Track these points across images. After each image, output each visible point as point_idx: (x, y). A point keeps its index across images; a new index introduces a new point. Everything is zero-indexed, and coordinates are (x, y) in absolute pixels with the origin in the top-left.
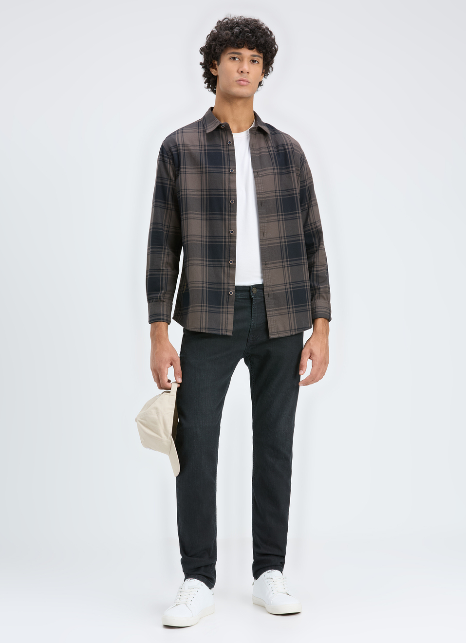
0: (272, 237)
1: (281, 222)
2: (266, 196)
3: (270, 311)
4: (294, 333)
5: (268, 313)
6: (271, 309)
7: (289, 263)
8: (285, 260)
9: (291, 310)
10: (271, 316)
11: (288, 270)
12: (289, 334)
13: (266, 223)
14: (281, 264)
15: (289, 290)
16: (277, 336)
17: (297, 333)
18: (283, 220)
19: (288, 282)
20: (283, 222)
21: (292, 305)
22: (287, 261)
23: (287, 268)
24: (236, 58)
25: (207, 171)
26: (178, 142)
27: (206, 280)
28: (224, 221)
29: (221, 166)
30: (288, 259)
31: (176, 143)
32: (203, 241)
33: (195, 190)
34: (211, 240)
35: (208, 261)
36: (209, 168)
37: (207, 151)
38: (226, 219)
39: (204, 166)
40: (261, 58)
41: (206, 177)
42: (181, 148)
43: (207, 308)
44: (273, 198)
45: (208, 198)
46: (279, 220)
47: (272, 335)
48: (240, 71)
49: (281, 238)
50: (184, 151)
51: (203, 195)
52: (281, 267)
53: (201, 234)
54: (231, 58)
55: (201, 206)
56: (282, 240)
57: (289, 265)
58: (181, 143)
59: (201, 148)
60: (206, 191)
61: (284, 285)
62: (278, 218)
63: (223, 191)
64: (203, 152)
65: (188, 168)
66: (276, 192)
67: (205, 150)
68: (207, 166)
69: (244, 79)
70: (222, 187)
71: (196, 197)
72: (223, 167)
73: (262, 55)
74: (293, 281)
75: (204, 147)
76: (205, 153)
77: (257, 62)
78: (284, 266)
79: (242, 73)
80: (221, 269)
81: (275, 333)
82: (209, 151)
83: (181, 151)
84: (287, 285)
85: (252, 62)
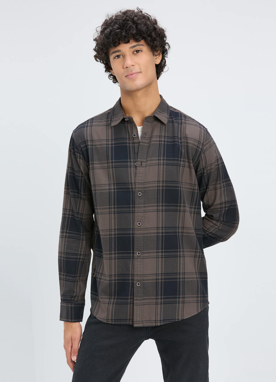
0: (149, 227)
2: (145, 186)
3: (137, 300)
4: (159, 324)
5: (135, 301)
6: (139, 298)
7: (163, 254)
8: (160, 251)
9: (159, 301)
10: (138, 305)
11: (162, 261)
12: (154, 324)
14: (155, 254)
15: (160, 281)
16: (141, 325)
17: (162, 324)
18: (162, 211)
19: (160, 272)
20: (162, 213)
21: (161, 296)
22: (162, 252)
23: (161, 258)
24: (119, 55)
25: (113, 166)
26: (87, 137)
27: (115, 272)
28: (131, 213)
29: (126, 160)
30: (164, 251)
31: (85, 139)
32: (112, 234)
33: (103, 184)
34: (119, 232)
35: (116, 253)
36: (115, 162)
37: (113, 146)
38: (134, 211)
39: (110, 161)
40: (143, 45)
41: (113, 172)
42: (89, 143)
43: (115, 301)
44: (154, 188)
45: (116, 192)
46: (158, 210)
47: (137, 323)
48: (125, 67)
49: (158, 229)
50: (92, 147)
51: (111, 189)
52: (155, 258)
53: (110, 227)
54: (115, 58)
55: (109, 200)
56: (159, 231)
57: (163, 256)
58: (89, 139)
59: (108, 142)
60: (114, 186)
61: (156, 275)
62: (157, 208)
63: (130, 184)
64: (109, 146)
65: (96, 164)
66: (159, 182)
67: (112, 144)
68: (113, 161)
69: (131, 73)
70: (129, 181)
71: (104, 191)
72: (129, 160)
73: (142, 42)
74: (165, 273)
75: (111, 141)
76: (112, 147)
77: (140, 51)
78: (158, 257)
79: (127, 68)
80: (130, 261)
81: (141, 322)
82: (115, 145)
83: (89, 147)
84: (158, 276)
85: (135, 52)
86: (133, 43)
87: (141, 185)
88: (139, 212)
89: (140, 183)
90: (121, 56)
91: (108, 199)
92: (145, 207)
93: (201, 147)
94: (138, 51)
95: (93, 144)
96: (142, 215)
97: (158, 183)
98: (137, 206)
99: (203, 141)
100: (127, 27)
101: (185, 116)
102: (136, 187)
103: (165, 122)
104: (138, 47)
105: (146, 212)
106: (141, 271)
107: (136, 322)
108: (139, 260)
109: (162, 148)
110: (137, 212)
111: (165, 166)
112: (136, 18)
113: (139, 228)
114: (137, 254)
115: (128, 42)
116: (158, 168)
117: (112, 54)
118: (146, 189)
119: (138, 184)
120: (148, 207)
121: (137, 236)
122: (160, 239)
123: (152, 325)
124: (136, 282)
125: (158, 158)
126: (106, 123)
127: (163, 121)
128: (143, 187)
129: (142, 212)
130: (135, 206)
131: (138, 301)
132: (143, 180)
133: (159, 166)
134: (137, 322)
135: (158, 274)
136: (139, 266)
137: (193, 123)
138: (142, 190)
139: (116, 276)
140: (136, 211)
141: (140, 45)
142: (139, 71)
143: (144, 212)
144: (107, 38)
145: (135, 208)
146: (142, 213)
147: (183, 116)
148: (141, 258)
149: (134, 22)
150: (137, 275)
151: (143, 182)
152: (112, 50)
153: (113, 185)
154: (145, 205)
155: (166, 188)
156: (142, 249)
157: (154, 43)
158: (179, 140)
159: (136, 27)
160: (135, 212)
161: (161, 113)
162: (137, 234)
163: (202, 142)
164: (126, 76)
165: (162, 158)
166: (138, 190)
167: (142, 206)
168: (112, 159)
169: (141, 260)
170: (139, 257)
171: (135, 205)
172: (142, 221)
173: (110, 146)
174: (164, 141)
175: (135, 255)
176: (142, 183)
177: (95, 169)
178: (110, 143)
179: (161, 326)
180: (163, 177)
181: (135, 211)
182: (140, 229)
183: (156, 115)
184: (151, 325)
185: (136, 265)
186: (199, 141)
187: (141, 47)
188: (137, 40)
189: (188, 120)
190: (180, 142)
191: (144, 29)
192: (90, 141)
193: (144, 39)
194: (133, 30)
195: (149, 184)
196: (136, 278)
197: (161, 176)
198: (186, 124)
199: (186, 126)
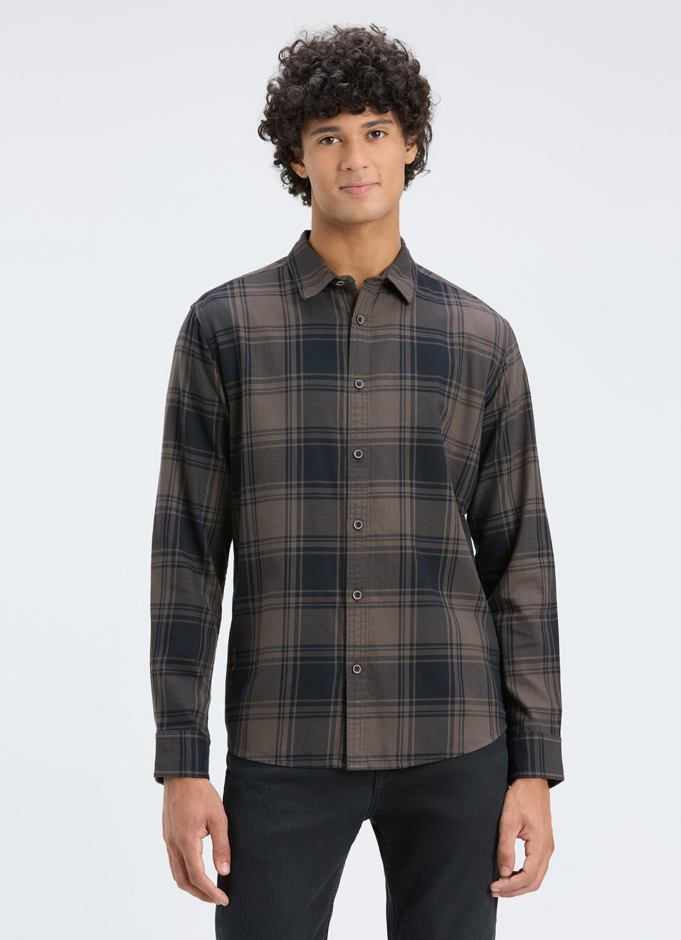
0: (381, 533)
1: (408, 500)
2: (371, 436)
3: (355, 705)
4: (405, 765)
5: (349, 710)
6: (358, 702)
7: (416, 598)
8: (408, 590)
9: (407, 708)
10: (356, 718)
11: (412, 615)
12: (394, 765)
13: (366, 498)
14: (397, 598)
15: (407, 661)
16: (363, 766)
17: (413, 764)
18: (412, 497)
19: (407, 641)
20: (412, 502)
21: (411, 697)
22: (412, 593)
23: (409, 608)
24: (332, 137)
25: (300, 386)
26: (236, 319)
27: (296, 641)
28: (339, 501)
29: (333, 375)
30: (416, 590)
31: (232, 323)
32: (290, 548)
33: (271, 430)
34: (308, 545)
35: (301, 595)
36: (305, 378)
37: (301, 340)
38: (345, 496)
39: (294, 375)
40: (391, 122)
41: (299, 399)
42: (242, 334)
43: (295, 709)
44: (393, 443)
45: (302, 448)
46: (403, 494)
47: (353, 762)
48: (344, 167)
49: (403, 537)
50: (247, 343)
51: (291, 440)
52: (395, 606)
53: (286, 532)
54: (321, 142)
55: (287, 467)
56: (405, 543)
57: (416, 604)
58: (241, 323)
59: (288, 332)
60: (298, 433)
61: (397, 648)
62: (401, 490)
63: (338, 431)
64: (292, 341)
65: (258, 382)
66: (403, 430)
67: (298, 337)
68: (302, 374)
70: (336, 424)
71: (274, 446)
72: (339, 375)
73: (389, 116)
74: (420, 642)
75: (297, 329)
76: (298, 343)
77: (382, 134)
78: (402, 604)
79: (349, 171)
80: (334, 613)
81: (363, 760)
82: (306, 339)
83: (242, 342)
84: (404, 649)
85: (370, 136)
86: (369, 117)
88: (358, 498)
89: (360, 429)
90: (336, 140)
91: (284, 464)
92: (371, 485)
93: (499, 356)
94: (375, 134)
95: (251, 337)
96: (364, 505)
97: (401, 432)
98: (353, 482)
99: (504, 345)
102: (349, 438)
103: (409, 298)
104: (381, 125)
105: (373, 497)
106: (363, 636)
107: (352, 760)
108: (358, 610)
109: (408, 351)
110: (353, 498)
111: (416, 392)
112: (384, 59)
113: (359, 534)
114: (353, 595)
115: (360, 111)
116: (401, 396)
117: (314, 133)
118: (373, 444)
119: (353, 431)
120: (377, 485)
121: (352, 553)
122: (407, 563)
123: (390, 765)
124: (351, 663)
125: (399, 374)
126: (278, 289)
127: (405, 295)
128: (365, 438)
129: (364, 498)
130: (349, 483)
131: (358, 709)
132: (365, 422)
133: (403, 392)
134: (355, 760)
135: (404, 645)
136: (358, 626)
138: (365, 446)
139: (299, 649)
140: (351, 494)
141: (385, 122)
142: (375, 180)
143: (370, 497)
145: (349, 489)
146: (365, 500)
148: (364, 607)
149: (380, 68)
150: (354, 646)
151: (365, 426)
152: (316, 125)
153: (296, 431)
154: (373, 481)
155: (420, 444)
156: (364, 586)
158: (448, 339)
159: (384, 78)
160: (347, 498)
161: (400, 275)
162: (352, 550)
164: (341, 188)
165: (409, 375)
166: (353, 445)
167: (365, 482)
168: (298, 371)
169: (364, 610)
170: (358, 605)
171: (347, 481)
172: (364, 518)
173: (294, 341)
174: (412, 338)
175: (349, 600)
176: (364, 429)
177: (254, 394)
178: (294, 333)
179: (410, 769)
180: (412, 419)
181: (347, 494)
182: (360, 537)
183: (391, 278)
184: (386, 766)
185: (352, 623)
186: (495, 344)
187: (388, 126)
188: (380, 110)
189: (464, 298)
190: (449, 341)
191: (401, 86)
194: (377, 88)
195: (379, 432)
196: (351, 653)
197: (408, 416)
198: (461, 305)
199: (462, 309)
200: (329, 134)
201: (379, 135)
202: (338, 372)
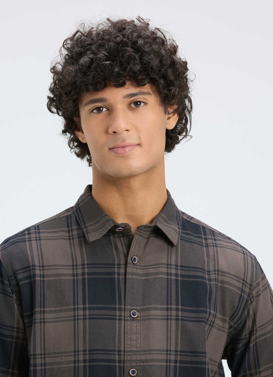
2: (143, 357)
24: (101, 107)
25: (86, 315)
26: (33, 260)
29: (113, 306)
31: (29, 263)
33: (62, 353)
36: (90, 309)
37: (86, 277)
39: (81, 306)
40: (149, 94)
41: (85, 326)
42: (38, 272)
44: (161, 364)
45: (88, 367)
48: (110, 131)
50: (42, 279)
51: (78, 361)
54: (92, 111)
58: (37, 263)
59: (75, 270)
60: (84, 354)
63: (117, 353)
64: (78, 278)
65: (50, 312)
66: (169, 353)
67: (83, 274)
68: (87, 306)
69: (122, 144)
70: (115, 346)
71: (64, 366)
72: (117, 306)
73: (147, 88)
75: (82, 268)
76: (84, 279)
77: (142, 104)
79: (115, 134)
83: (38, 278)
85: (133, 105)
86: (129, 89)
87: (136, 355)
89: (134, 351)
90: (104, 109)
93: (247, 290)
94: (137, 104)
95: (45, 274)
97: (167, 354)
99: (251, 280)
100: (123, 57)
101: (213, 232)
102: (126, 359)
103: (175, 241)
104: (140, 96)
109: (174, 287)
111: (180, 322)
112: (141, 42)
115: (122, 85)
116: (167, 325)
117: (86, 105)
118: (145, 364)
119: (129, 353)
125: (166, 306)
126: (67, 234)
127: (171, 239)
128: (138, 359)
132: (139, 345)
133: (169, 321)
137: (230, 245)
138: (138, 366)
141: (144, 93)
142: (136, 142)
144: (85, 74)
147: (207, 231)
149: (137, 49)
151: (139, 349)
152: (87, 98)
153: (82, 353)
155: (182, 365)
157: (170, 90)
158: (206, 275)
159: (141, 58)
161: (167, 222)
163: (249, 281)
164: (110, 149)
165: (174, 307)
166: (128, 365)
168: (84, 303)
173: (80, 278)
174: (177, 275)
176: (138, 352)
177: (48, 322)
178: (80, 271)
180: (176, 344)
183: (159, 225)
186: (244, 280)
187: (146, 96)
188: (139, 83)
189: (220, 240)
190: (207, 278)
191: (155, 63)
192: (40, 266)
193: (153, 82)
194: (134, 65)
195: (150, 354)
197: (173, 341)
198: (216, 247)
199: (217, 250)
200: (99, 104)
201: (140, 104)
202: (117, 303)
